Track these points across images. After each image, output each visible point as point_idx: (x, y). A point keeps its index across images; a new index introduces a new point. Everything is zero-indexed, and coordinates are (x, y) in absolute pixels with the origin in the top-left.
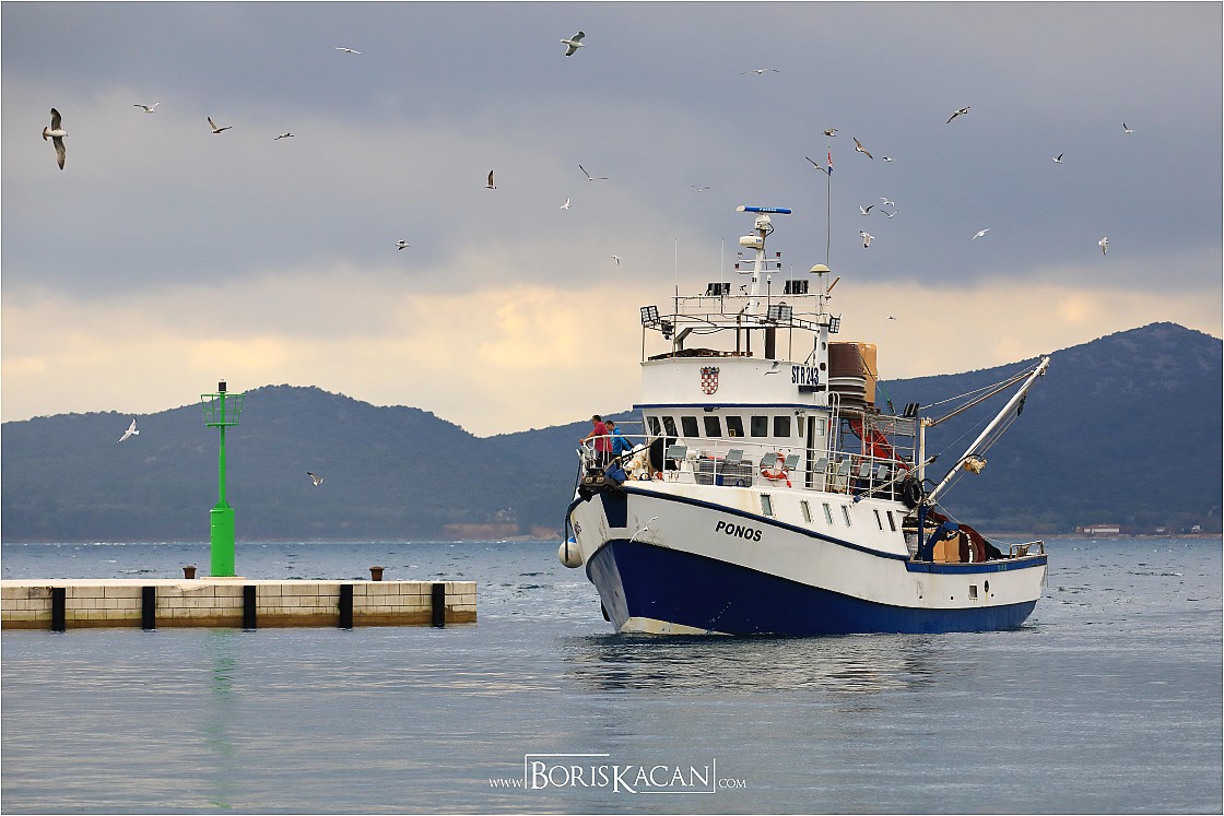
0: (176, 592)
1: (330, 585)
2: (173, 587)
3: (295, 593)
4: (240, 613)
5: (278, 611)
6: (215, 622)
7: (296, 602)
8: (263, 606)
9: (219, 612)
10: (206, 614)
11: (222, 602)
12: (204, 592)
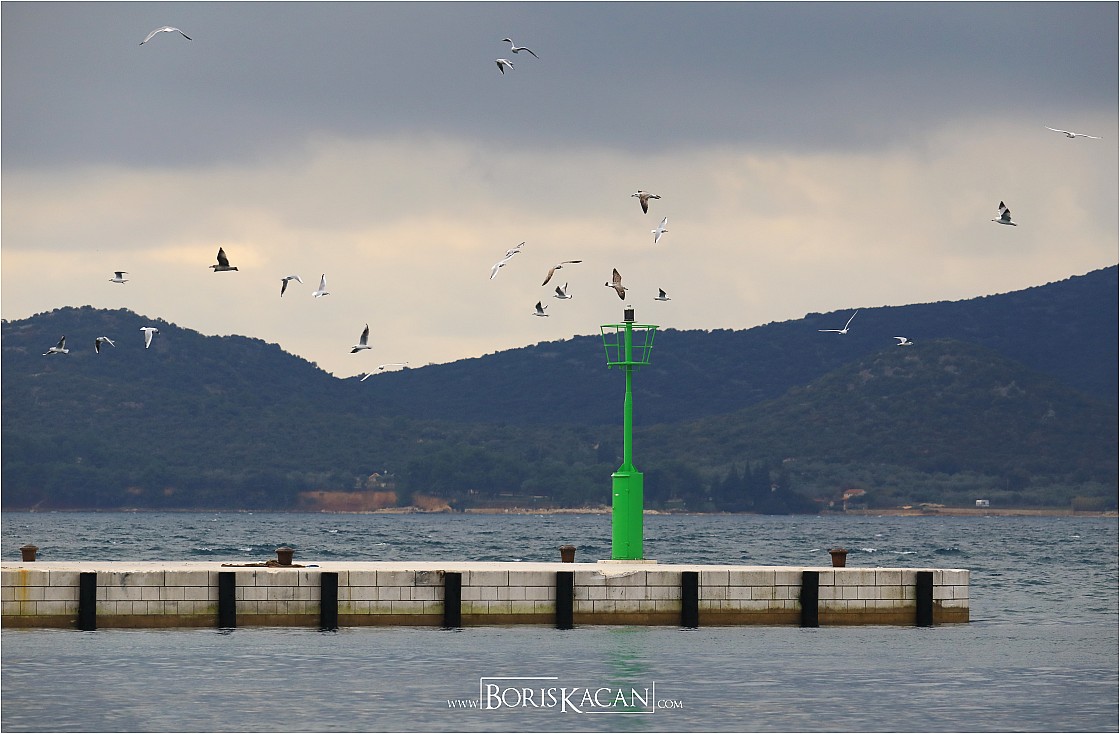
0: (598, 580)
1: (790, 573)
2: (594, 573)
3: (746, 581)
4: (676, 607)
5: (725, 605)
6: (647, 618)
7: (747, 593)
8: (707, 599)
9: (651, 605)
10: (635, 609)
11: (655, 593)
12: (632, 579)
